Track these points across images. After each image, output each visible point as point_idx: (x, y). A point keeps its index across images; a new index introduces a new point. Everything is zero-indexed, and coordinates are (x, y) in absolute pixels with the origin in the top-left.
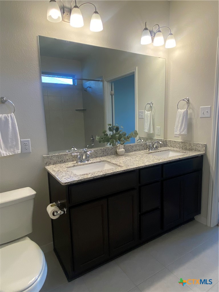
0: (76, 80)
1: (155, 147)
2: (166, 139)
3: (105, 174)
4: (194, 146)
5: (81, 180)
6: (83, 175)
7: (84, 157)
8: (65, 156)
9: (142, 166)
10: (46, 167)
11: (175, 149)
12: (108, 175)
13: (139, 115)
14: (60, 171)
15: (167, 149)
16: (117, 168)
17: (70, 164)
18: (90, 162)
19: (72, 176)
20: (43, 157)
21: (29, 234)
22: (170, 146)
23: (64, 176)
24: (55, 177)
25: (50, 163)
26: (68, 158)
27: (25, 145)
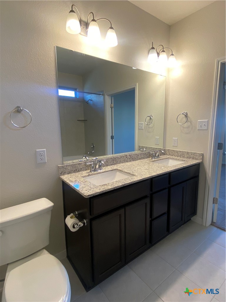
0: (78, 92)
1: (157, 155)
2: (165, 148)
3: (124, 184)
4: (192, 154)
5: (103, 191)
6: (102, 186)
7: (97, 167)
8: (79, 165)
9: (155, 175)
10: (61, 177)
11: (173, 157)
13: (139, 126)
14: (77, 182)
15: (167, 157)
16: (132, 177)
17: (85, 173)
18: (102, 171)
19: (92, 187)
20: (59, 167)
21: (45, 247)
22: (168, 154)
23: (84, 187)
24: (74, 188)
25: (65, 173)
26: (82, 167)
27: (40, 155)
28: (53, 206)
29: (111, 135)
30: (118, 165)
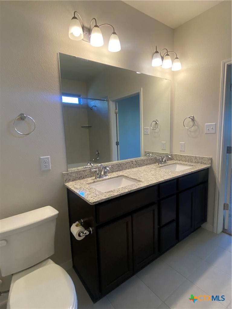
0: (81, 99)
1: (164, 161)
2: (172, 153)
3: (131, 191)
4: (200, 159)
5: (108, 198)
6: (108, 192)
7: (102, 173)
8: (84, 172)
9: (162, 181)
10: (65, 184)
11: (181, 162)
12: (133, 191)
13: (144, 131)
14: (82, 189)
15: (174, 162)
16: (139, 183)
17: (90, 180)
18: (107, 177)
19: (97, 194)
20: (63, 174)
21: (50, 257)
22: (175, 159)
23: (90, 194)
24: (79, 195)
25: (70, 180)
26: (87, 174)
27: (45, 162)
28: (58, 214)
29: (116, 141)
30: (123, 171)
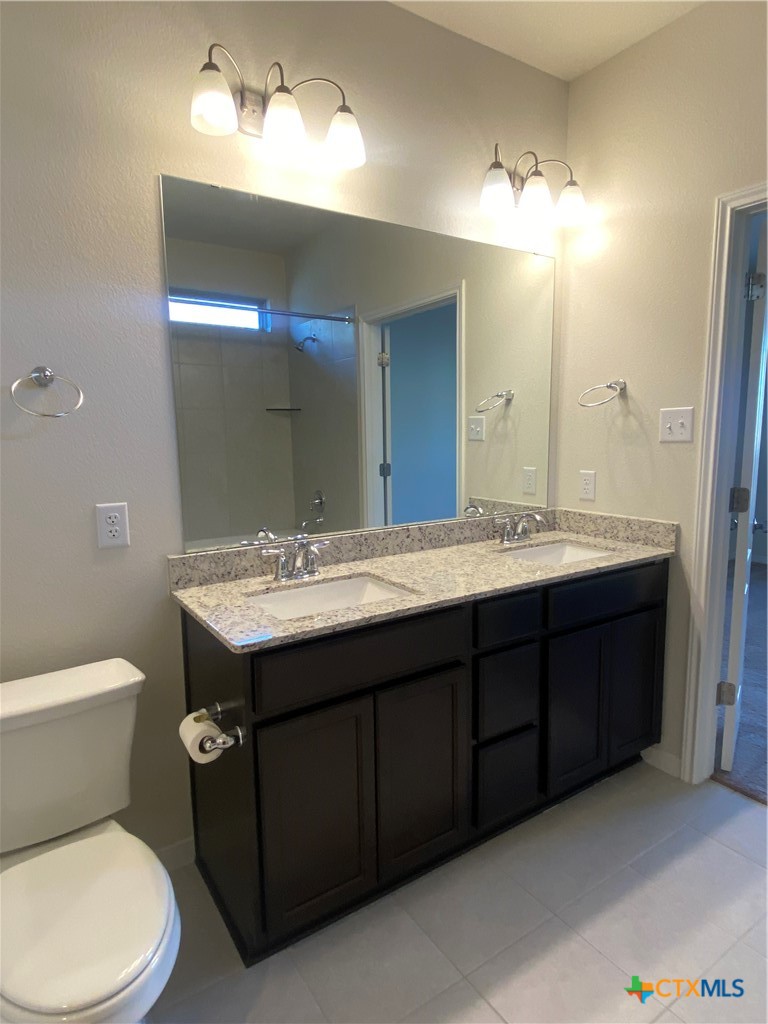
0: (269, 315)
1: (519, 530)
2: (554, 506)
3: (371, 618)
4: (640, 528)
5: (293, 636)
6: (298, 620)
7: (299, 563)
8: (237, 558)
9: (485, 593)
10: (176, 594)
11: (582, 538)
12: (377, 620)
13: (469, 430)
14: (222, 608)
15: (557, 538)
16: (405, 598)
17: (255, 583)
18: (317, 577)
19: (262, 623)
20: (169, 560)
21: (118, 813)
22: (565, 528)
23: (238, 624)
24: (208, 626)
25: (190, 580)
26: (248, 565)
27: (110, 521)
28: (143, 683)
29: (382, 462)
30: (375, 559)
